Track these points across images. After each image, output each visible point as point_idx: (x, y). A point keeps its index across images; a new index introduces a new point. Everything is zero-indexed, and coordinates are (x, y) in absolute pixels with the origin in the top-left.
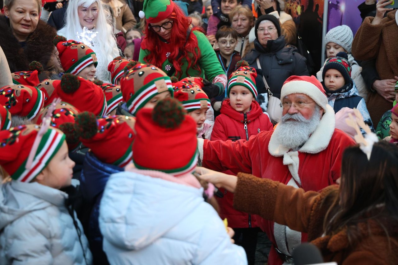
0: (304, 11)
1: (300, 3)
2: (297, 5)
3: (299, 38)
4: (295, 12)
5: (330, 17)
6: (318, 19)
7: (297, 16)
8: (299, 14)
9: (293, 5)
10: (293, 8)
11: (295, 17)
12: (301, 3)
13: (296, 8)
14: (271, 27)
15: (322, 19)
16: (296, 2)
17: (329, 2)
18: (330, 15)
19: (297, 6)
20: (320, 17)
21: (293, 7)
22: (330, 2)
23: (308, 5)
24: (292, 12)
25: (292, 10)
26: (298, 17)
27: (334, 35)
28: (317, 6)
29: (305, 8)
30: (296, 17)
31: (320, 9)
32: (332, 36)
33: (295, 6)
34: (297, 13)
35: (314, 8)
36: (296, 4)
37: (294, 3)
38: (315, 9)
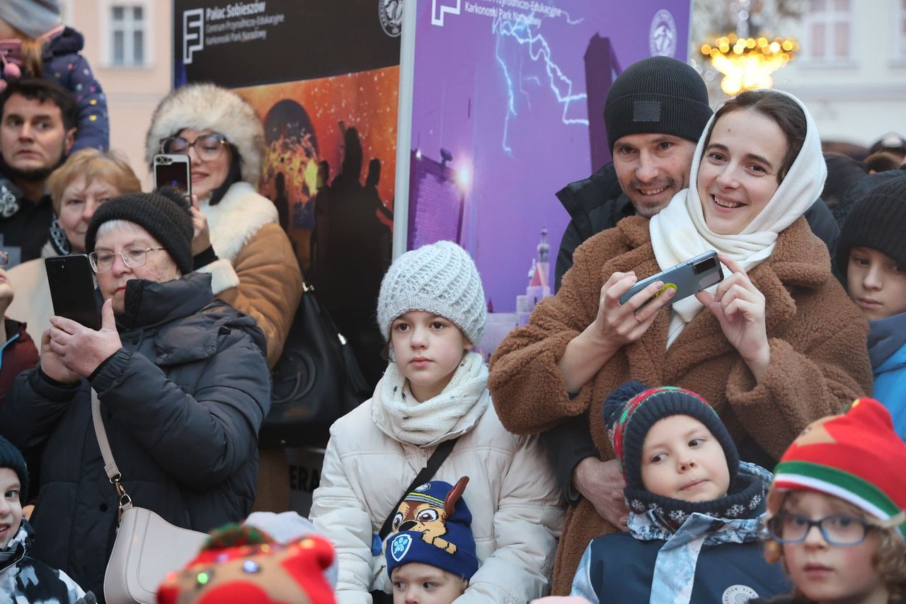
0: (329, 184)
1: (314, 154)
2: (305, 159)
3: (306, 289)
4: (297, 182)
5: (419, 206)
6: (379, 214)
7: (305, 199)
8: (313, 191)
9: (290, 159)
10: (291, 169)
11: (298, 201)
12: (317, 153)
13: (300, 171)
14: (136, 248)
15: (390, 215)
16: (300, 150)
17: (413, 153)
18: (420, 200)
19: (303, 163)
20: (385, 205)
21: (292, 166)
22: (419, 155)
23: (342, 160)
24: (286, 183)
25: (287, 177)
26: (308, 204)
27: (422, 282)
28: (375, 166)
29: (331, 171)
30: (301, 204)
31: (384, 176)
32: (417, 288)
33: (296, 163)
34: (305, 188)
35: (365, 172)
36: (301, 155)
37: (294, 152)
38: (366, 176)
